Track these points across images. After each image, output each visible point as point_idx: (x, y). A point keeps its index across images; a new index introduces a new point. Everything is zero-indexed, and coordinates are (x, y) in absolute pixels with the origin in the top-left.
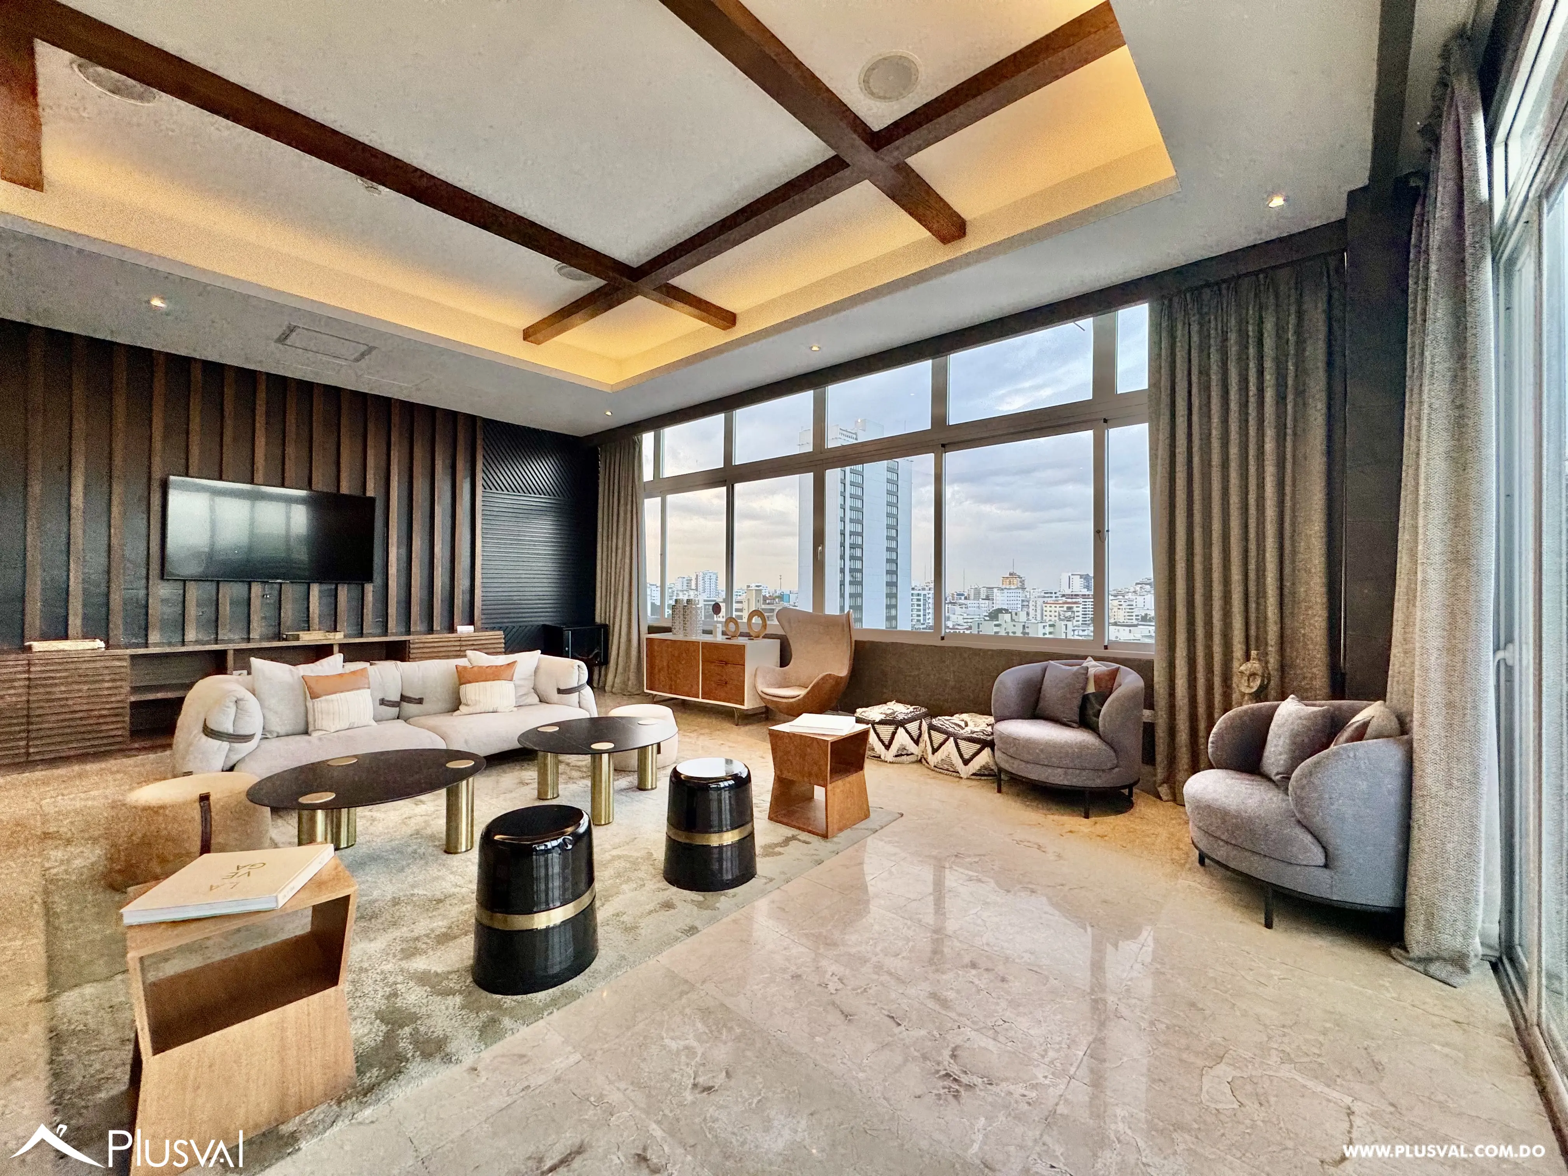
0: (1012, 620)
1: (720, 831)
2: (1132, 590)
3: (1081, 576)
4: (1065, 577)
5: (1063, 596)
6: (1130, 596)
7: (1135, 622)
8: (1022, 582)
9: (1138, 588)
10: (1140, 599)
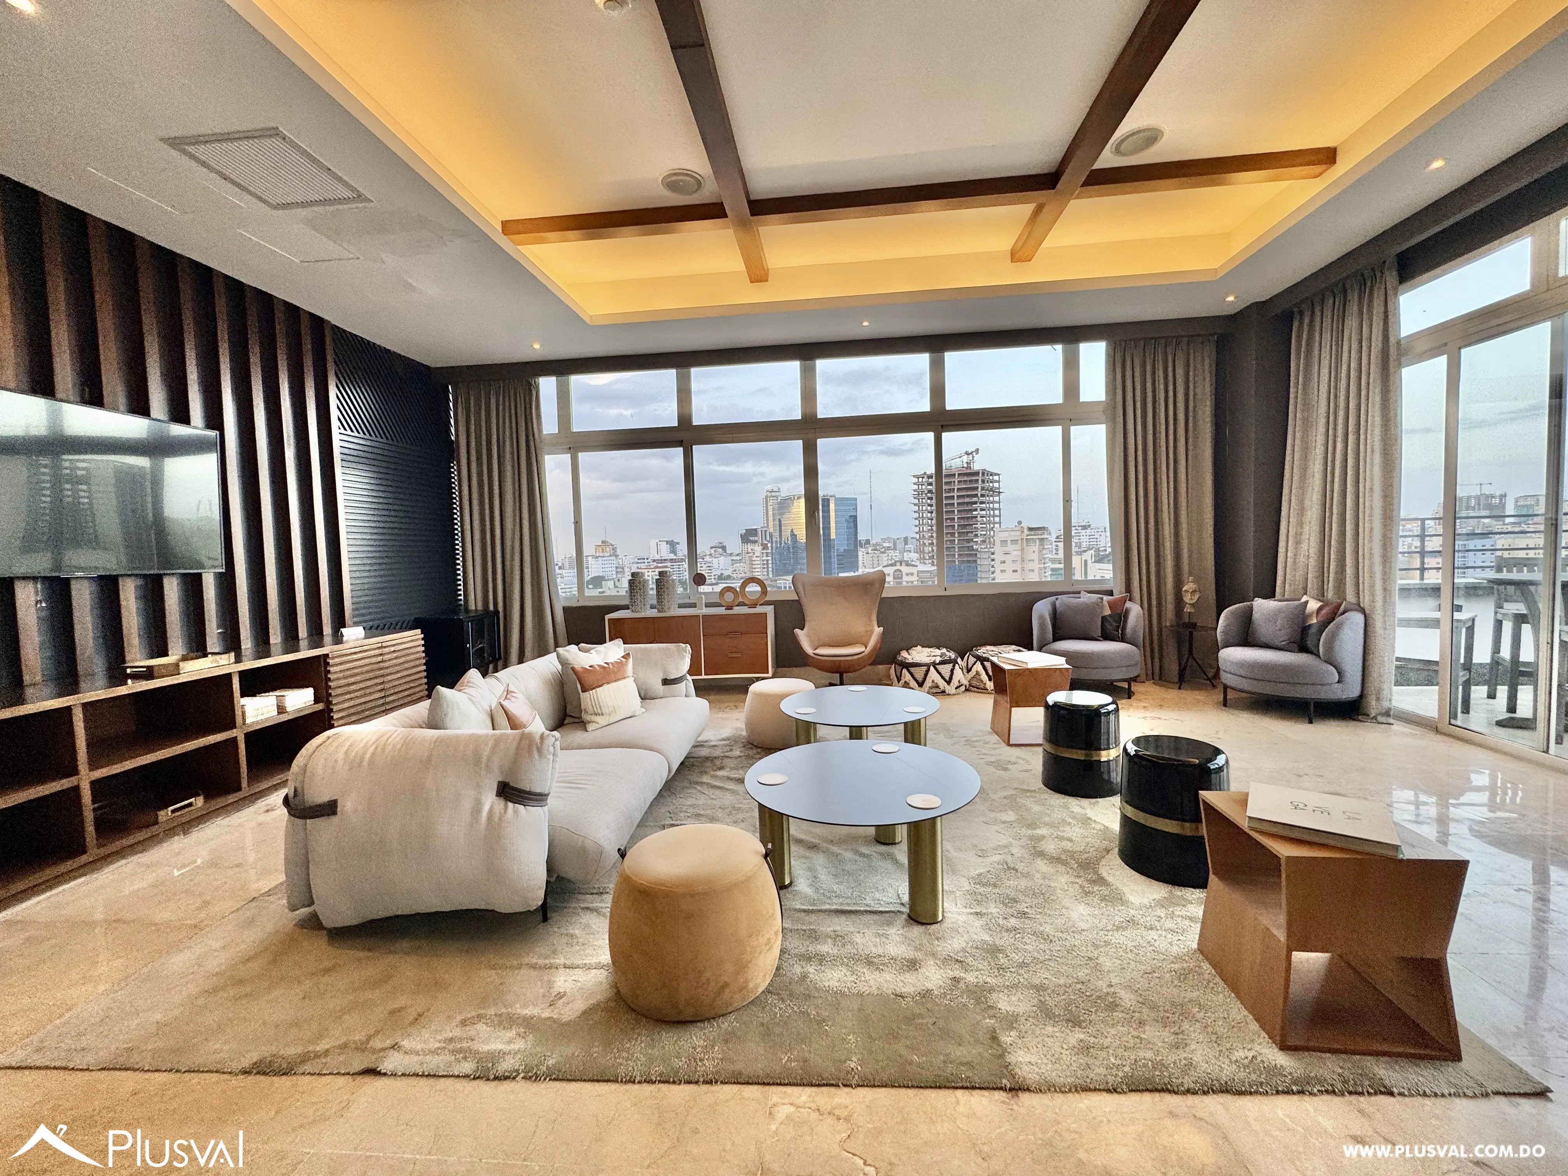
0: (616, 587)
1: (1108, 748)
2: (708, 553)
3: (667, 542)
4: (653, 543)
5: (654, 561)
6: (707, 559)
7: (714, 581)
8: (614, 549)
9: (712, 551)
10: (715, 561)
